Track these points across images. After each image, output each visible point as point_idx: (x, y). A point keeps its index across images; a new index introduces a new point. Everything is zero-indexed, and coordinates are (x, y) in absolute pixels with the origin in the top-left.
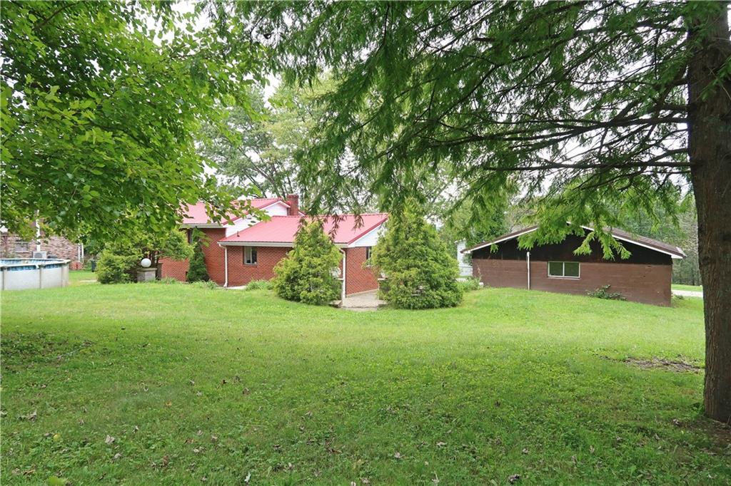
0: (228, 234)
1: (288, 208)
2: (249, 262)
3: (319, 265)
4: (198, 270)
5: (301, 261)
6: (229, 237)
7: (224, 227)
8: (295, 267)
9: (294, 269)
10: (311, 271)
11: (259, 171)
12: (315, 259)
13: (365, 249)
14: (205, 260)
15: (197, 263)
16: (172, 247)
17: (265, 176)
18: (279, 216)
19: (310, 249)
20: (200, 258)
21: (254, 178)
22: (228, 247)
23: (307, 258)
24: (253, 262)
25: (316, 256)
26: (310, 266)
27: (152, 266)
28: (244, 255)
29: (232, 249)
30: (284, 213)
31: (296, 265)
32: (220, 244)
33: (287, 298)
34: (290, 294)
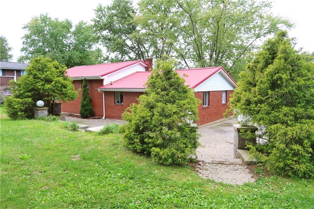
0: (105, 83)
1: (146, 67)
2: (118, 102)
3: (174, 113)
4: (86, 108)
5: (152, 107)
6: (105, 85)
7: (102, 78)
8: (145, 115)
9: (143, 117)
10: (164, 121)
11: (133, 51)
12: (169, 106)
13: (202, 94)
14: (91, 101)
15: (85, 102)
16: (59, 92)
17: (135, 53)
18: (140, 72)
19: (163, 93)
20: (87, 99)
21: (129, 55)
22: (104, 92)
23: (159, 104)
24: (121, 103)
25: (170, 102)
26: (163, 114)
27: (45, 106)
28: (115, 98)
29: (108, 93)
30: (143, 70)
31: (146, 113)
32: (99, 90)
33: (135, 151)
34: (139, 147)
